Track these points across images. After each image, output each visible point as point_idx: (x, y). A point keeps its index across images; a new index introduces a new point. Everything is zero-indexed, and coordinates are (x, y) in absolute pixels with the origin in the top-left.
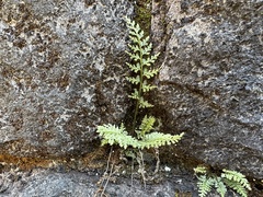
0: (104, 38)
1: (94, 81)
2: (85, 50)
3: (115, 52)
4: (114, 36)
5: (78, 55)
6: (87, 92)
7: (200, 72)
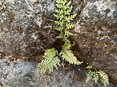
0: (40, 5)
1: (37, 30)
2: (28, 14)
3: (47, 14)
4: (46, 3)
5: (25, 17)
6: (34, 34)
7: (99, 32)
